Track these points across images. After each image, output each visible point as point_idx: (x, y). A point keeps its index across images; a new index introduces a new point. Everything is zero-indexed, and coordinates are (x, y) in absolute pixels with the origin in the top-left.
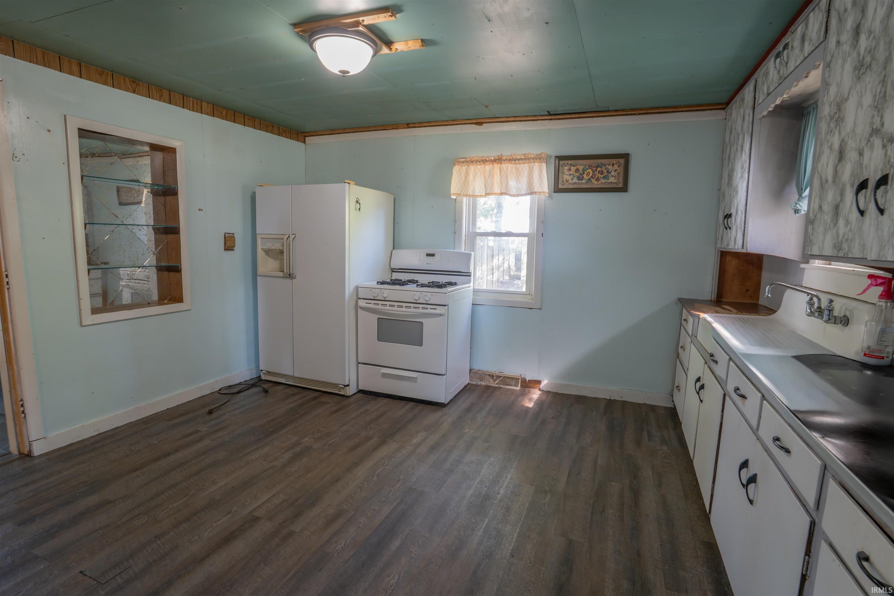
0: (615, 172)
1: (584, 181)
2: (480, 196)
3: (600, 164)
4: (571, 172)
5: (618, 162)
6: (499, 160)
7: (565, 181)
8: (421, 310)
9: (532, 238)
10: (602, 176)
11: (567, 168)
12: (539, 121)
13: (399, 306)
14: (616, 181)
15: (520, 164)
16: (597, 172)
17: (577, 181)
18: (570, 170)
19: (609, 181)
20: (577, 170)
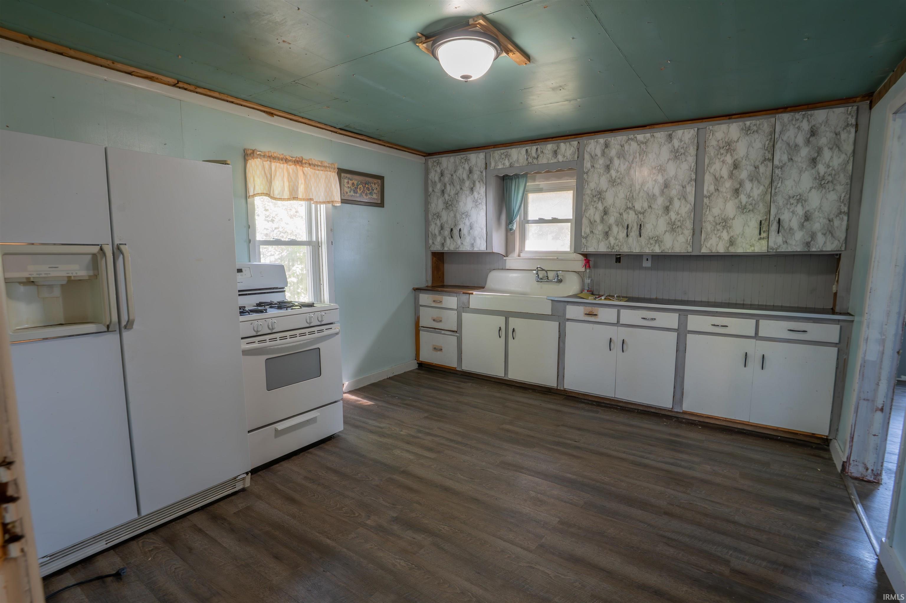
0: (376, 190)
1: (358, 195)
2: (279, 199)
3: (367, 182)
4: (349, 185)
5: (378, 183)
6: (299, 162)
7: (345, 193)
8: (317, 335)
9: (315, 246)
10: (369, 192)
11: (346, 181)
12: (324, 130)
13: (292, 337)
14: (377, 198)
15: (318, 170)
16: (366, 188)
17: (354, 194)
18: (348, 183)
19: (373, 197)
20: (353, 184)
